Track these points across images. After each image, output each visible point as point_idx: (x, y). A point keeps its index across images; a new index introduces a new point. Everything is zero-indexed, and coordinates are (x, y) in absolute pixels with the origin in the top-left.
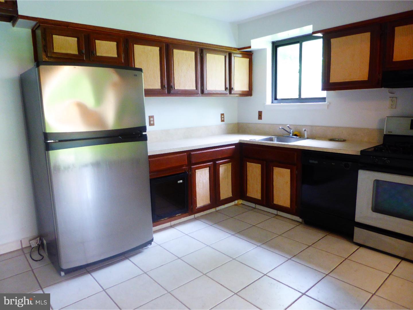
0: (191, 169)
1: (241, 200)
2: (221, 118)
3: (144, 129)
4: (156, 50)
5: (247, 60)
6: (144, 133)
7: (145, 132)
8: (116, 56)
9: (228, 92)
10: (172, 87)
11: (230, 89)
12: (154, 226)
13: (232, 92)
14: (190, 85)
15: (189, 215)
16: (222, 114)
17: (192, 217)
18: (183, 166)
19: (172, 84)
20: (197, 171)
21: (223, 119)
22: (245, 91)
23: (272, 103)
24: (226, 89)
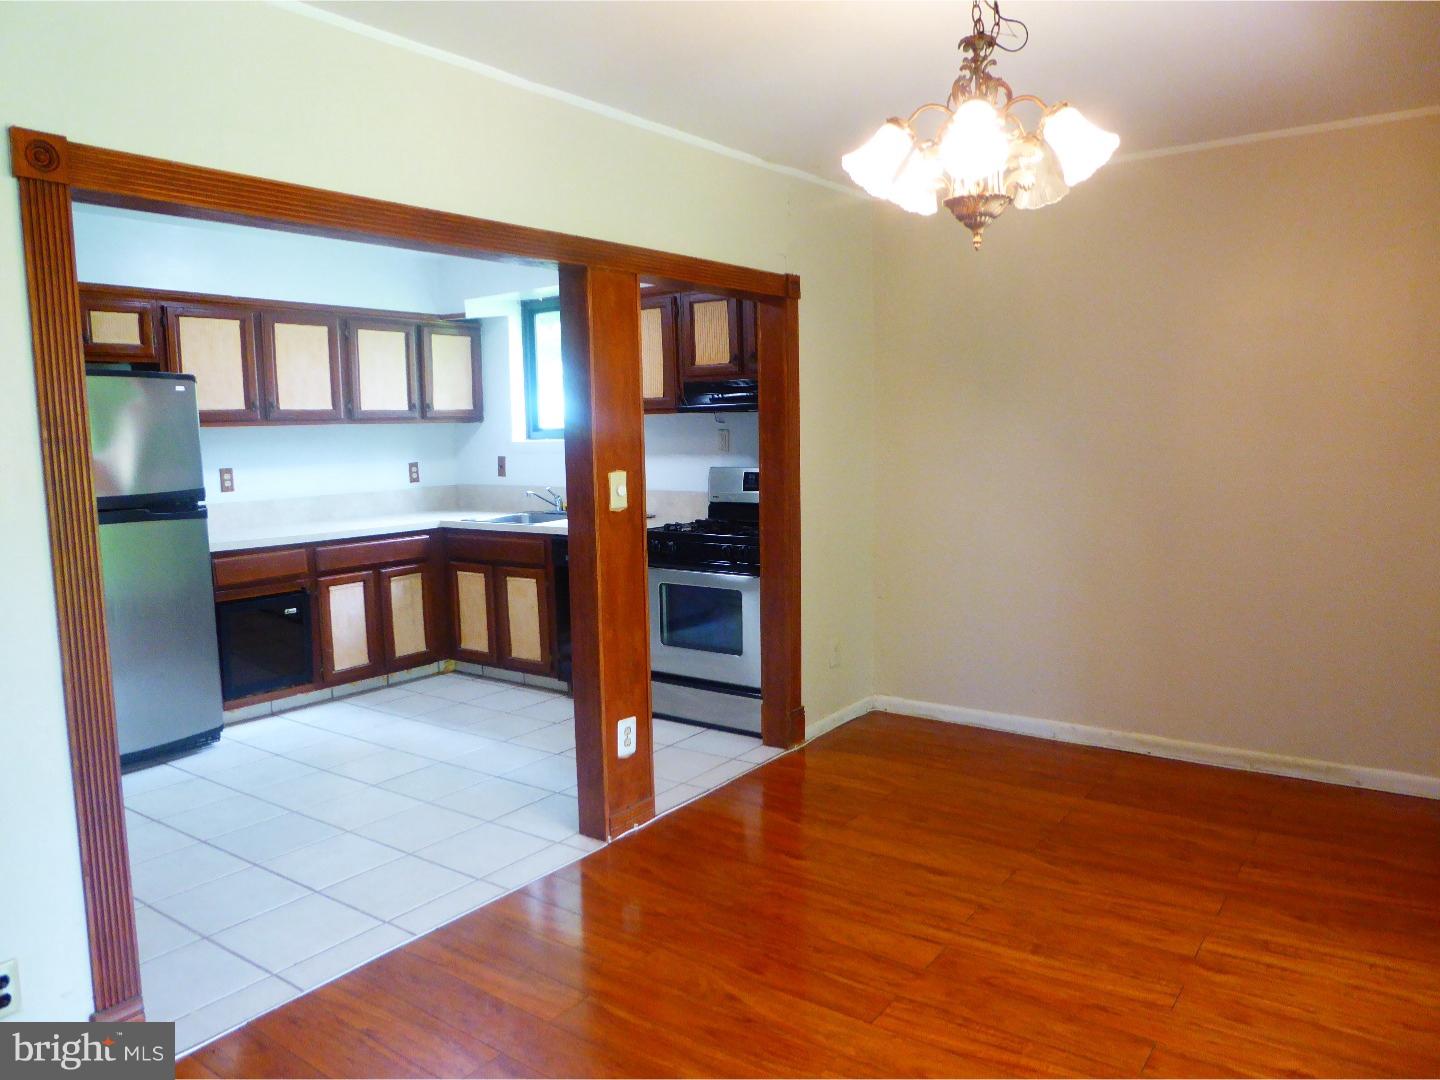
0: (317, 584)
1: (453, 661)
2: (411, 473)
3: (200, 494)
4: (232, 327)
5: (466, 341)
6: (200, 503)
7: (203, 499)
8: (136, 341)
9: (417, 414)
10: (271, 405)
11: (421, 407)
12: (226, 709)
13: (429, 415)
14: (320, 399)
15: (317, 689)
16: (412, 465)
17: (326, 693)
18: (297, 576)
19: (272, 399)
20: (332, 588)
21: (415, 476)
22: (464, 412)
23: (529, 437)
24: (411, 406)
